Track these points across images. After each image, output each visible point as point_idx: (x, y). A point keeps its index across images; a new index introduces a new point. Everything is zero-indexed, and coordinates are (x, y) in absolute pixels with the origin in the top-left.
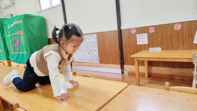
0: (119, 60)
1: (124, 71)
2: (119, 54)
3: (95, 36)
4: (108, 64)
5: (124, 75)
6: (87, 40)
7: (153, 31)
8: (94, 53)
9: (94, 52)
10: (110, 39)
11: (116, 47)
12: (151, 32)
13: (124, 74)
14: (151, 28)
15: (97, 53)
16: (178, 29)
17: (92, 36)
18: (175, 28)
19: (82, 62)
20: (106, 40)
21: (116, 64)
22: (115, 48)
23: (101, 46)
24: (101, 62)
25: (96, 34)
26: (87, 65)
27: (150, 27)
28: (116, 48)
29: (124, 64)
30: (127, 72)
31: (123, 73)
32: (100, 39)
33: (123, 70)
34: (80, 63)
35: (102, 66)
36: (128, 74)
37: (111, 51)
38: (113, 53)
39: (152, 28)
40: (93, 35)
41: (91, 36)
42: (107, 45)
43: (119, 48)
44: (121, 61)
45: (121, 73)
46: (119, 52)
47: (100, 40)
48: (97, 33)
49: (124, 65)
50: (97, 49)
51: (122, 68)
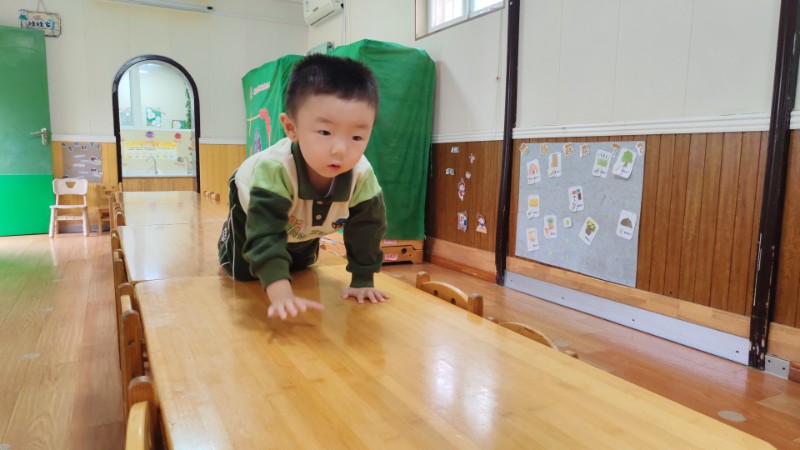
0: (751, 289)
1: (768, 357)
2: (753, 259)
3: (638, 150)
4: (678, 297)
5: (763, 375)
6: (596, 166)
8: (618, 233)
9: (620, 227)
10: (713, 175)
11: (743, 218)
13: (766, 372)
15: (630, 234)
17: (624, 150)
19: (551, 266)
20: (690, 178)
21: (727, 310)
22: (738, 223)
23: (658, 204)
24: (645, 280)
25: (643, 143)
26: (575, 283)
28: (743, 225)
29: (771, 319)
30: (787, 364)
31: (756, 361)
32: (662, 167)
33: (765, 350)
34: (542, 269)
35: (644, 301)
36: (786, 378)
37: (711, 235)
38: (718, 246)
40: (625, 147)
41: (618, 147)
42: (691, 203)
43: (762, 230)
44: (761, 298)
45: (745, 360)
46: (754, 247)
47: (660, 174)
48: (646, 138)
49: (773, 324)
50: (634, 218)
51: (758, 333)
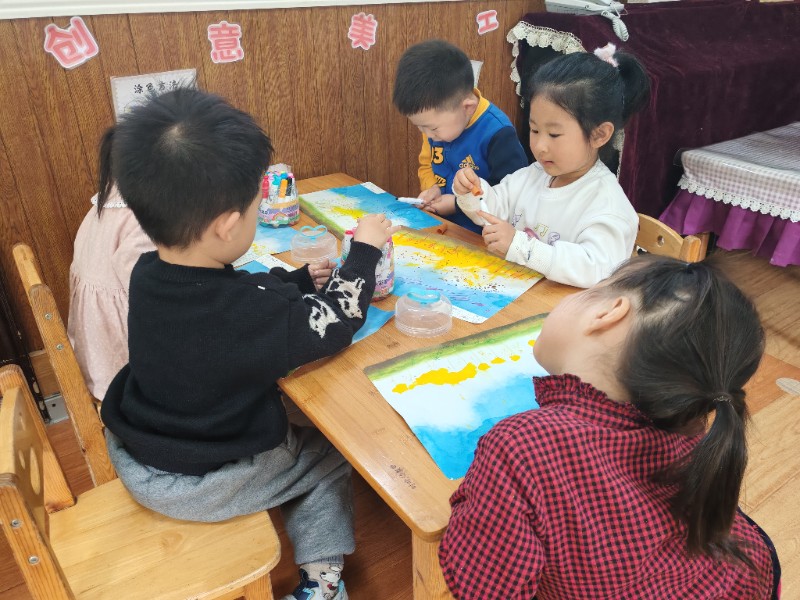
7: (237, 54)
12: (219, 61)
14: (219, 25)
16: (366, 45)
18: (354, 40)
27: (216, 22)
39: (224, 26)
